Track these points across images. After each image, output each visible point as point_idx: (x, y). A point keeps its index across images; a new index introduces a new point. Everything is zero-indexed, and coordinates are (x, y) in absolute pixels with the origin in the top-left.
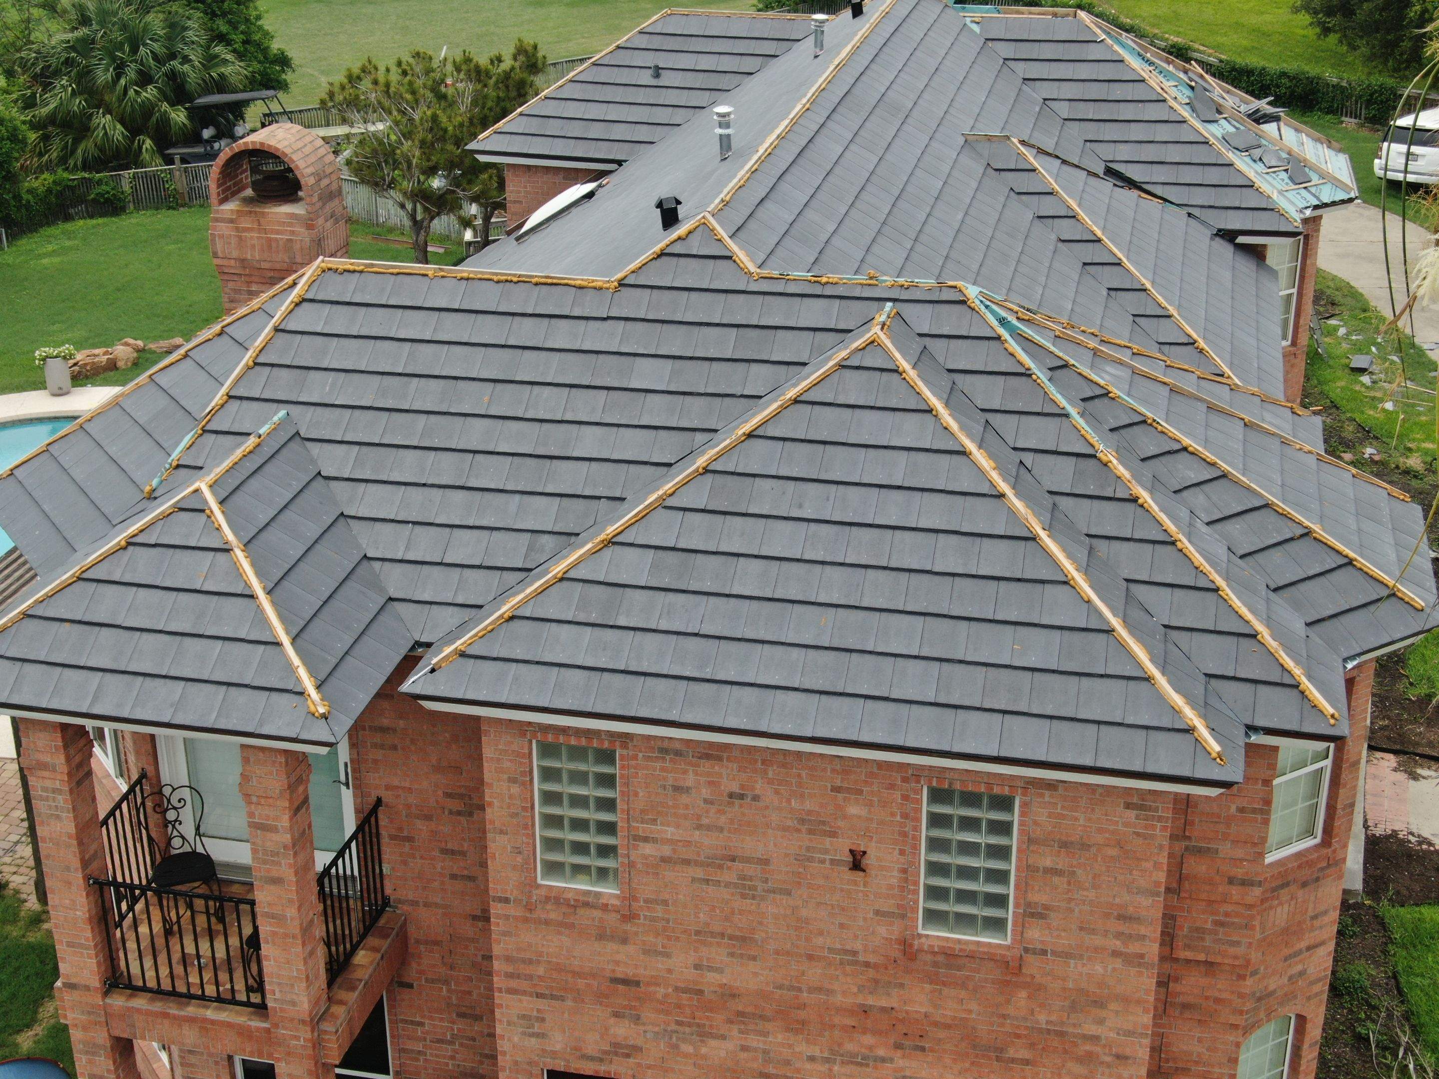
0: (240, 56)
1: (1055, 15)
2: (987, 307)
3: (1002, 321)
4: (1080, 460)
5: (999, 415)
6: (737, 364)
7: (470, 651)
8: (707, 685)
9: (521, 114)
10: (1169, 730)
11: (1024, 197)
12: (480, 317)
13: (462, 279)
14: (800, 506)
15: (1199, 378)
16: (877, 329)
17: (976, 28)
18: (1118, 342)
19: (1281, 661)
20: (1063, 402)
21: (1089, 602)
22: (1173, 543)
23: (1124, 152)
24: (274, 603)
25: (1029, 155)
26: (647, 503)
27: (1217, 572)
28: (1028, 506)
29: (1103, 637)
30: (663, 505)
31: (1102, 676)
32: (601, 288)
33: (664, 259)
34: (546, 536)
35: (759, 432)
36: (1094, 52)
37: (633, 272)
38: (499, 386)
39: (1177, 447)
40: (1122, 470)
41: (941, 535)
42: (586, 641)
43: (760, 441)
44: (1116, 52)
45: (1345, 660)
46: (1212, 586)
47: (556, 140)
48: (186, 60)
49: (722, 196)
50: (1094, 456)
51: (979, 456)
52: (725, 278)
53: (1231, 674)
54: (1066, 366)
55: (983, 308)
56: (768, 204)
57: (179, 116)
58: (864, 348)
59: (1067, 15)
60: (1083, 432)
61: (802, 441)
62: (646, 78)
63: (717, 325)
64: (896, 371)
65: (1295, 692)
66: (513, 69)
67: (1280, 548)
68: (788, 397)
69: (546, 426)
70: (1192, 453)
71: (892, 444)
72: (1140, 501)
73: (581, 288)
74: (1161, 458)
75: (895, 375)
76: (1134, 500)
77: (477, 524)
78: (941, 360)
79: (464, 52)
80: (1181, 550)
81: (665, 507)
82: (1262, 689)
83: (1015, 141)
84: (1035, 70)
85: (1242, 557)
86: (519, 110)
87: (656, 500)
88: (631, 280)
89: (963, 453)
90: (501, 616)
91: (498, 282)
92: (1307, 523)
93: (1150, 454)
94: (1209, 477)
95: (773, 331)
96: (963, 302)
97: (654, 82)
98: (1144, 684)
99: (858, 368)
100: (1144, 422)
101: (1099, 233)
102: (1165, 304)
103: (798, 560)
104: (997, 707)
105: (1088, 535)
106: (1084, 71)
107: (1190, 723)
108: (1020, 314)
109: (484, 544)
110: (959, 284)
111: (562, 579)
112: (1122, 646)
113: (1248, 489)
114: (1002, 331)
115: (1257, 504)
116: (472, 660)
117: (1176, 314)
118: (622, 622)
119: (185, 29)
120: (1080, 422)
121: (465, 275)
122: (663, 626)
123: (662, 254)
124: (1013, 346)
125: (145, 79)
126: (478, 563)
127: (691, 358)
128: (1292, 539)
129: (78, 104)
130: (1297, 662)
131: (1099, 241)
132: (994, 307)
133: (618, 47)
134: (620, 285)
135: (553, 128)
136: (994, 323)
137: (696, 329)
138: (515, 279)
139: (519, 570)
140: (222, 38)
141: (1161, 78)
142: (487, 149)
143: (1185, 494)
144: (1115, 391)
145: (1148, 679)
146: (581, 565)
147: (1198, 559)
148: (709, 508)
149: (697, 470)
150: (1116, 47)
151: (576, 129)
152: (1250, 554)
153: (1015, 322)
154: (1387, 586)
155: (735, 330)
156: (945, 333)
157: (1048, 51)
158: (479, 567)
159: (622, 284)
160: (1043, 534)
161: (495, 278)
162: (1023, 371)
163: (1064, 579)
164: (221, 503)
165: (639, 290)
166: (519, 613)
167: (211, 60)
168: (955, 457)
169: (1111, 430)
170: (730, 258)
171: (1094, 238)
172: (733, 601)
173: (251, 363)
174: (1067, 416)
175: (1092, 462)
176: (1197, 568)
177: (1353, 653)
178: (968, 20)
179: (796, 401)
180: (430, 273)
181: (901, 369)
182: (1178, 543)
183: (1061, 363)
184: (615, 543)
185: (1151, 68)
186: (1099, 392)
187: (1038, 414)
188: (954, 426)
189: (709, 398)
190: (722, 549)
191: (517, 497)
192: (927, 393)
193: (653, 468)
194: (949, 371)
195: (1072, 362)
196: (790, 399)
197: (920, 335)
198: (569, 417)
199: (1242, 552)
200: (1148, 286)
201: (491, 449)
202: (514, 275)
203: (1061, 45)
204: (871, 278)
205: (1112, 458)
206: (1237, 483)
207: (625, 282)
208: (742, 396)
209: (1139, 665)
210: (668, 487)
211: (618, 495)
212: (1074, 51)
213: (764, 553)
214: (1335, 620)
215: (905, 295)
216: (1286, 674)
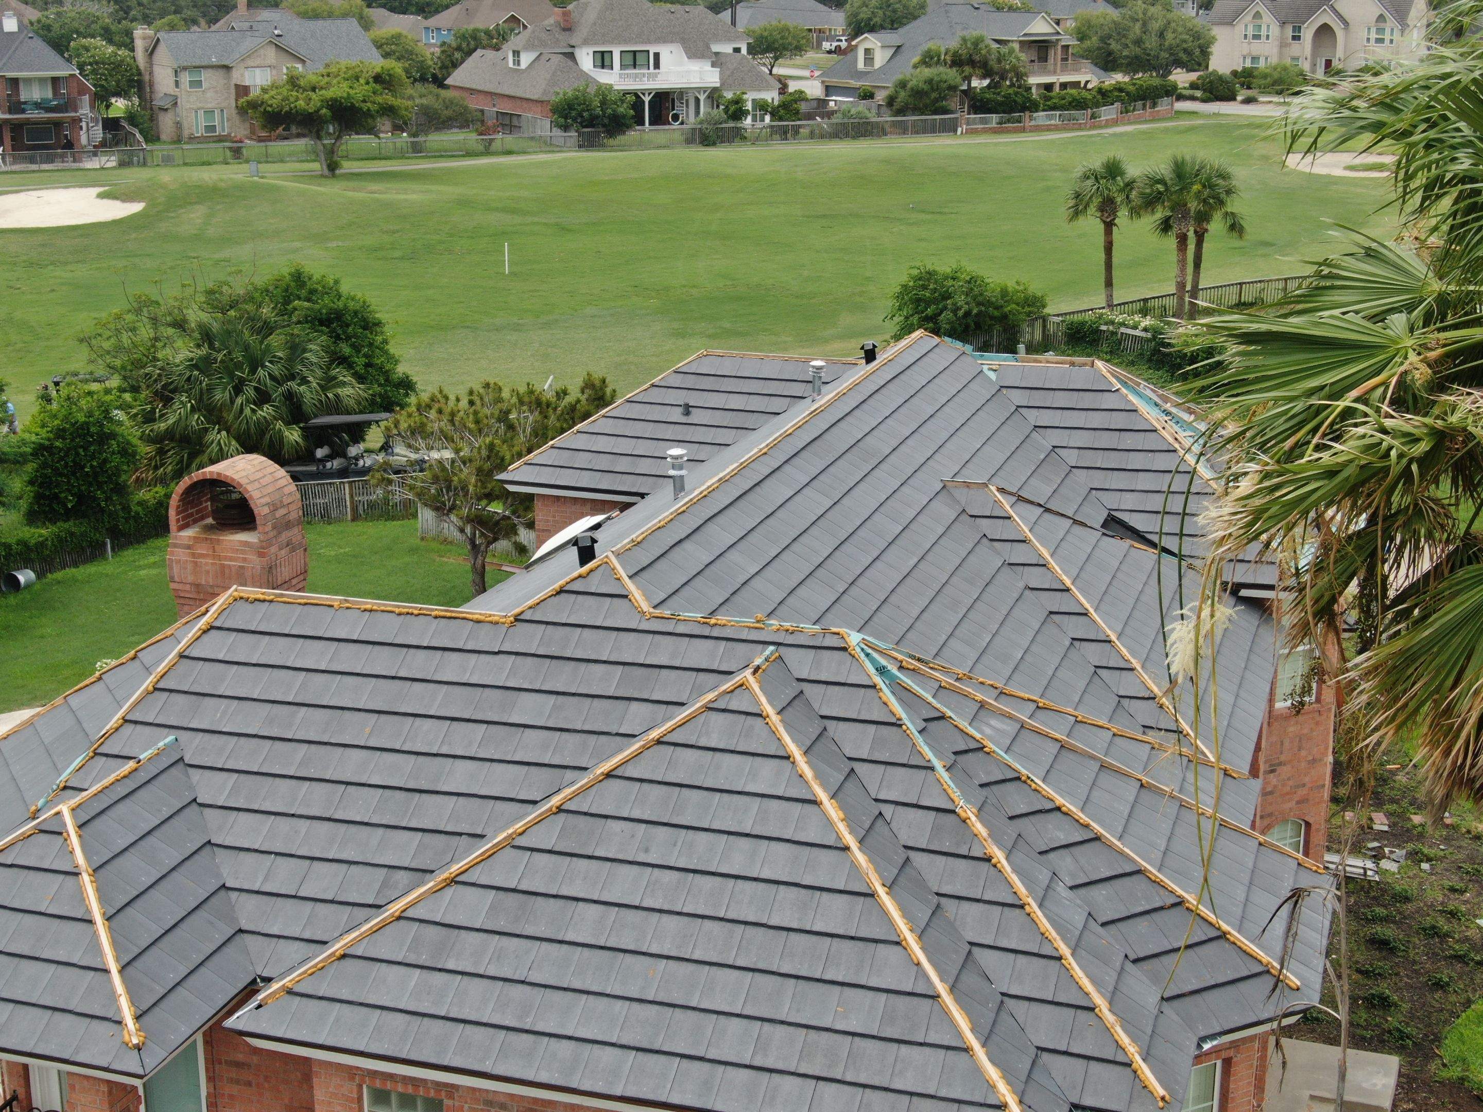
0: (361, 379)
1: (1072, 364)
2: (867, 655)
3: (881, 670)
4: (940, 815)
5: (866, 765)
6: (618, 702)
7: (297, 989)
8: (525, 1036)
9: (552, 447)
10: (981, 1105)
11: (996, 544)
12: (377, 648)
13: (365, 610)
14: (647, 850)
15: (1114, 735)
16: (748, 673)
17: (993, 376)
18: (1022, 695)
19: (1116, 1037)
20: (929, 754)
21: (918, 964)
22: (1022, 907)
23: (1129, 501)
24: (111, 930)
25: (1006, 503)
26: (495, 841)
27: (1064, 939)
28: (871, 860)
29: (928, 1002)
30: (511, 844)
31: (921, 1044)
32: (497, 623)
33: (563, 595)
34: (402, 872)
35: (619, 772)
36: (1108, 401)
37: (530, 608)
38: (383, 717)
39: (1049, 806)
40: (979, 828)
41: (782, 887)
42: (413, 983)
43: (618, 781)
44: (1130, 401)
45: (1203, 1039)
46: (1055, 954)
47: (584, 472)
48: (304, 381)
49: (634, 536)
50: (953, 812)
51: (831, 808)
52: (620, 616)
53: (1064, 1048)
54: (942, 717)
55: (862, 655)
56: (687, 545)
57: (293, 435)
58: (732, 691)
59: (1084, 365)
60: (945, 786)
61: (659, 783)
62: (676, 415)
63: (605, 662)
64: (760, 715)
65: (1128, 1071)
66: (578, 401)
67: (1147, 917)
68: (651, 737)
69: (421, 759)
70: (1066, 814)
71: (746, 790)
72: (994, 861)
73: (478, 622)
74: (1031, 817)
75: (760, 720)
76: (988, 859)
77: (337, 857)
78: (816, 706)
79: (528, 384)
80: (1029, 915)
81: (513, 847)
82: (1094, 1066)
83: (993, 488)
84: (1046, 418)
85: (1104, 925)
86: (551, 443)
87: (505, 839)
88: (526, 616)
89: (815, 802)
90: (333, 954)
91: (400, 614)
92: (1180, 892)
93: (1019, 812)
94: (1079, 839)
95: (657, 670)
96: (844, 649)
97: (684, 419)
98: (963, 1055)
99: (724, 711)
100: (1018, 779)
101: (1068, 582)
102: (1128, 656)
103: (636, 907)
104: (810, 1072)
105: (937, 894)
106: (1096, 420)
107: (1002, 1098)
108: (904, 664)
109: (341, 878)
110: (841, 630)
111: (399, 918)
112: (946, 1013)
113: (1121, 853)
114: (878, 680)
115: (1128, 869)
116: (298, 998)
117: (1139, 668)
118: (450, 966)
119: (305, 350)
120: (944, 775)
121: (369, 607)
122: (491, 972)
123: (561, 591)
124: (887, 694)
125: (263, 397)
126: (330, 898)
127: (574, 695)
128: (1162, 908)
129: (196, 421)
130: (1134, 1039)
131: (1068, 590)
132: (875, 655)
133: (653, 386)
134: (516, 620)
135: (582, 460)
136: (871, 670)
137: (583, 666)
138: (416, 612)
139: (370, 906)
140: (344, 361)
141: (1176, 428)
142: (516, 479)
143: (1052, 855)
144: (990, 746)
145: (967, 1050)
146: (422, 903)
147: (1045, 924)
148: (556, 849)
149: (550, 809)
150: (1132, 398)
151: (603, 462)
152: (1113, 922)
153: (895, 671)
154: (1260, 962)
155: (621, 667)
156: (823, 679)
157: (1062, 399)
158: (332, 902)
159: (518, 619)
160: (881, 891)
161: (397, 610)
162: (894, 720)
163: (897, 939)
164: (80, 827)
165: (534, 625)
166: (349, 952)
167: (329, 382)
168: (806, 806)
169: (981, 786)
170: (626, 597)
171: (1063, 587)
172: (565, 947)
173: (151, 688)
174: (932, 769)
175: (951, 817)
176: (1043, 934)
177: (1211, 1032)
178: (985, 368)
179: (659, 742)
180: (336, 604)
181: (764, 714)
182: (1027, 907)
183: (937, 714)
184: (457, 883)
185: (1166, 418)
186: (975, 745)
187: (904, 765)
188: (808, 773)
189: (584, 736)
190: (564, 892)
191: (381, 831)
192: (787, 739)
193: (519, 805)
194: (823, 717)
195: (949, 713)
196: (653, 740)
197: (799, 680)
198: (444, 751)
199: (1105, 919)
200: (1113, 637)
201: (363, 781)
202: (416, 608)
203: (1075, 394)
204: (758, 622)
205: (971, 815)
206: (1110, 846)
207: (522, 617)
208: (617, 734)
209: (960, 1035)
210: (519, 826)
211: (479, 832)
212: (1087, 400)
213: (604, 898)
214: (1197, 997)
215: (790, 640)
216: (1120, 1052)
